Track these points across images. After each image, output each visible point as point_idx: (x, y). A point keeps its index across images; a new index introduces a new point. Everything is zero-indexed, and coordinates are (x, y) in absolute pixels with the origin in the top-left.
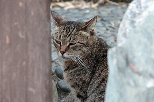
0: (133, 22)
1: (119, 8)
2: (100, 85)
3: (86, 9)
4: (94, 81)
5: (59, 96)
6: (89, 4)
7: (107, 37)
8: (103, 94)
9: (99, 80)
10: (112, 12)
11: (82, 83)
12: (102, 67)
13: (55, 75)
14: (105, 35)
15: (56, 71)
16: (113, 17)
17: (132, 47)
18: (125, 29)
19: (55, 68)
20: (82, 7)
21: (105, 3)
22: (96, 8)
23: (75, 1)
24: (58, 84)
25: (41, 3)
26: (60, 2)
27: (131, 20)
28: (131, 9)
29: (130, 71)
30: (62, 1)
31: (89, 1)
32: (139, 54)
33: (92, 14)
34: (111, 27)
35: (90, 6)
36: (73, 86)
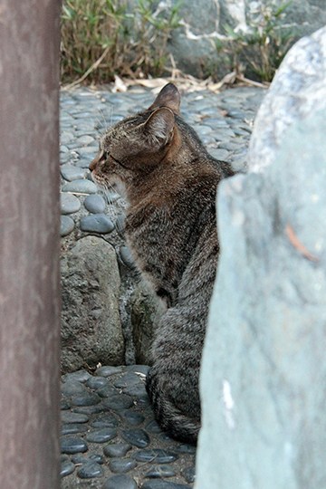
0: (296, 102)
3: (197, 92)
5: (122, 281)
6: (204, 83)
7: (236, 150)
10: (248, 99)
13: (115, 233)
14: (232, 146)
15: (117, 225)
16: (250, 109)
18: (274, 123)
19: (116, 217)
20: (189, 88)
21: (235, 82)
22: (217, 92)
23: (176, 77)
24: (120, 253)
25: (26, 38)
26: (146, 78)
27: (292, 96)
28: (292, 63)
29: (283, 251)
30: (150, 77)
31: (205, 78)
32: (315, 198)
33: (209, 103)
34: (244, 129)
35: (205, 88)
36: (147, 269)
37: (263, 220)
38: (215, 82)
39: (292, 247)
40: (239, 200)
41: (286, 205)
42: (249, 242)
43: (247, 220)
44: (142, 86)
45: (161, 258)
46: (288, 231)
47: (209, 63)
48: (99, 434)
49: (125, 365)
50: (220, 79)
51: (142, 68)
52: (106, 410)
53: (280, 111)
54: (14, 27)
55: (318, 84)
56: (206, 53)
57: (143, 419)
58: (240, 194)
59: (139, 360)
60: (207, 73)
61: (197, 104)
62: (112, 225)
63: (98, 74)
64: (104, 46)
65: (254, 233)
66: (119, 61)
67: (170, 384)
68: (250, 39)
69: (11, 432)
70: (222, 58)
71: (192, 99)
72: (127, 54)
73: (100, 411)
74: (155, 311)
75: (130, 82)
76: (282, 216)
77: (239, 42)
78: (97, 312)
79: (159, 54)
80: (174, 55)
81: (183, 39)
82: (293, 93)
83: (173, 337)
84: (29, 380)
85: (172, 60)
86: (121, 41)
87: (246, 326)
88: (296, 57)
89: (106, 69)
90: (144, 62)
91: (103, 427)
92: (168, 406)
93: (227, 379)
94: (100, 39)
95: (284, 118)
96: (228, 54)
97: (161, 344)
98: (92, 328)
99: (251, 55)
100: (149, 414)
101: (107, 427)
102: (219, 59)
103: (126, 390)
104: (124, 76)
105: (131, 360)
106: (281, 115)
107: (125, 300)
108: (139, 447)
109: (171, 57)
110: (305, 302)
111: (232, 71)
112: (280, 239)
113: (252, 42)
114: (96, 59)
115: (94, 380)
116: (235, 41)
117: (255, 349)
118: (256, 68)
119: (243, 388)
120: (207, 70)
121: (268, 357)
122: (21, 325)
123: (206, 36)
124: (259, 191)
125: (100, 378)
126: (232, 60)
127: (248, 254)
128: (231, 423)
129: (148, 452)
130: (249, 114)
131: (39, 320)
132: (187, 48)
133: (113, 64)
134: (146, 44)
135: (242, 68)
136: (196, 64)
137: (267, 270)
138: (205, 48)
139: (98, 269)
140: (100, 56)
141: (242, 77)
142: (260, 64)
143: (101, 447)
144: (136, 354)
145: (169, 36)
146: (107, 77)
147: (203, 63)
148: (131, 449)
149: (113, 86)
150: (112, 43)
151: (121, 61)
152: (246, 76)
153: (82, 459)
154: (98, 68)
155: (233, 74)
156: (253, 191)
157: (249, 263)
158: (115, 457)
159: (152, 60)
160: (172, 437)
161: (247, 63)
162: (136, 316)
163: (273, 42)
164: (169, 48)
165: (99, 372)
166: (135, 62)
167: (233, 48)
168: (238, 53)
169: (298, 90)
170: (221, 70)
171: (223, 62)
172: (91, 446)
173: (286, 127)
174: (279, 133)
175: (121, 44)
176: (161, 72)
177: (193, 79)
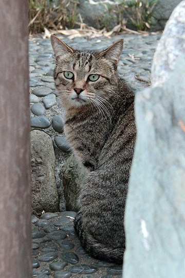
0: (181, 41)
1: (140, 37)
3: (97, 38)
4: (113, 143)
6: (101, 32)
8: (128, 164)
9: (121, 140)
10: (129, 41)
11: (95, 146)
12: (125, 121)
13: (51, 128)
15: (52, 122)
16: (131, 48)
19: (52, 117)
20: (92, 35)
21: (120, 31)
22: (110, 38)
23: (83, 28)
24: (55, 140)
26: (64, 29)
27: (178, 38)
28: (177, 17)
29: (179, 136)
30: (66, 28)
31: (101, 29)
33: (105, 45)
34: (129, 61)
35: (102, 35)
37: (165, 116)
38: (108, 31)
39: (184, 133)
40: (149, 104)
41: (179, 107)
42: (157, 131)
43: (155, 117)
44: (62, 34)
45: (93, 140)
46: (180, 123)
47: (104, 20)
48: (47, 256)
49: (59, 211)
50: (111, 29)
51: (62, 23)
52: (49, 241)
53: (171, 47)
56: (102, 13)
57: (74, 245)
58: (149, 100)
59: (69, 208)
60: (103, 25)
61: (97, 45)
62: (49, 123)
63: (33, 27)
64: (38, 9)
65: (159, 125)
66: (47, 19)
67: (90, 223)
68: (129, 3)
70: (112, 16)
71: (94, 42)
72: (52, 14)
73: (46, 241)
74: (78, 177)
75: (54, 32)
77: (123, 5)
78: (42, 178)
79: (72, 14)
80: (81, 14)
81: (87, 4)
82: (179, 36)
83: (92, 191)
85: (80, 17)
86: (47, 6)
87: (157, 185)
88: (180, 13)
89: (38, 24)
90: (62, 19)
91: (49, 252)
92: (90, 238)
93: (144, 219)
94: (35, 5)
95: (173, 52)
96: (115, 13)
97: (85, 196)
98: (38, 188)
99: (131, 14)
100: (77, 242)
101: (51, 251)
102: (110, 17)
103: (61, 228)
104: (50, 28)
105: (63, 208)
106: (172, 50)
107: (58, 170)
108: (72, 264)
109: (80, 16)
111: (118, 24)
112: (176, 129)
113: (130, 6)
114: (33, 18)
115: (41, 222)
116: (119, 5)
117: (163, 199)
118: (134, 22)
119: (156, 224)
120: (103, 23)
123: (101, 2)
124: (161, 98)
125: (44, 220)
126: (118, 17)
127: (156, 138)
128: (147, 246)
129: (78, 266)
130: (131, 51)
132: (89, 9)
133: (43, 20)
134: (64, 8)
135: (124, 22)
136: (96, 20)
137: (169, 148)
138: (101, 10)
139: (41, 151)
140: (35, 16)
141: (125, 28)
142: (136, 20)
143: (48, 264)
144: (66, 204)
145: (78, 2)
146: (39, 29)
147: (100, 19)
148: (67, 265)
149: (44, 35)
150: (43, 7)
151: (48, 19)
152: (127, 27)
153: (36, 272)
154: (33, 23)
155: (119, 26)
156: (157, 99)
157: (157, 144)
158: (57, 270)
159: (68, 18)
160: (93, 257)
161: (127, 19)
162: (66, 180)
163: (144, 5)
164: (78, 10)
165: (44, 216)
166: (57, 19)
167: (119, 9)
168: (122, 13)
169: (182, 34)
170: (111, 23)
171: (112, 19)
172: (42, 264)
173: (175, 58)
174: (170, 61)
175: (48, 8)
176: (74, 26)
177: (93, 30)
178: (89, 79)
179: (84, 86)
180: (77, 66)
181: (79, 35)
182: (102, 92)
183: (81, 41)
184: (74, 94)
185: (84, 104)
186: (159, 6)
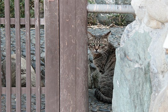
0: (128, 35)
1: (120, 28)
2: (110, 66)
4: (108, 64)
5: (91, 71)
6: (105, 26)
9: (110, 63)
10: (116, 30)
11: (102, 65)
13: (89, 61)
14: (113, 41)
15: (89, 59)
17: (127, 48)
18: (124, 39)
19: (89, 57)
20: (102, 28)
22: (109, 28)
23: (99, 25)
24: (90, 65)
25: (83, 25)
26: (91, 25)
29: (126, 59)
32: (131, 51)
33: (107, 31)
34: (116, 38)
36: (98, 67)
37: (123, 55)
38: (108, 26)
39: (128, 59)
40: (119, 52)
41: (126, 52)
42: (121, 58)
43: (120, 55)
45: (101, 63)
46: (127, 56)
47: (106, 21)
49: (92, 89)
53: (125, 37)
54: (81, 24)
55: (131, 32)
56: (106, 19)
65: (122, 57)
69: (81, 91)
71: (103, 30)
74: (98, 77)
76: (126, 54)
81: (100, 16)
84: (84, 83)
85: (98, 21)
87: (121, 71)
90: (91, 21)
93: (118, 80)
99: (116, 19)
101: (90, 100)
102: (109, 20)
107: (92, 75)
110: (130, 67)
111: (112, 23)
113: (116, 17)
116: (112, 16)
120: (106, 23)
121: (124, 75)
122: (82, 74)
123: (105, 15)
126: (112, 21)
128: (119, 87)
129: (99, 104)
130: (116, 34)
131: (85, 73)
132: (101, 18)
134: (91, 17)
136: (103, 22)
137: (124, 62)
141: (114, 25)
142: (118, 22)
144: (94, 87)
145: (97, 15)
148: (96, 103)
156: (121, 50)
157: (121, 61)
158: (92, 105)
159: (93, 21)
161: (115, 21)
162: (94, 78)
163: (121, 16)
164: (97, 18)
166: (89, 21)
167: (112, 18)
170: (109, 23)
174: (125, 41)
176: (95, 24)
177: (103, 25)
178: (100, 45)
179: (98, 48)
180: (96, 41)
181: (97, 28)
182: (104, 49)
183: (98, 30)
184: (95, 50)
185: (98, 53)
186: (127, 16)
